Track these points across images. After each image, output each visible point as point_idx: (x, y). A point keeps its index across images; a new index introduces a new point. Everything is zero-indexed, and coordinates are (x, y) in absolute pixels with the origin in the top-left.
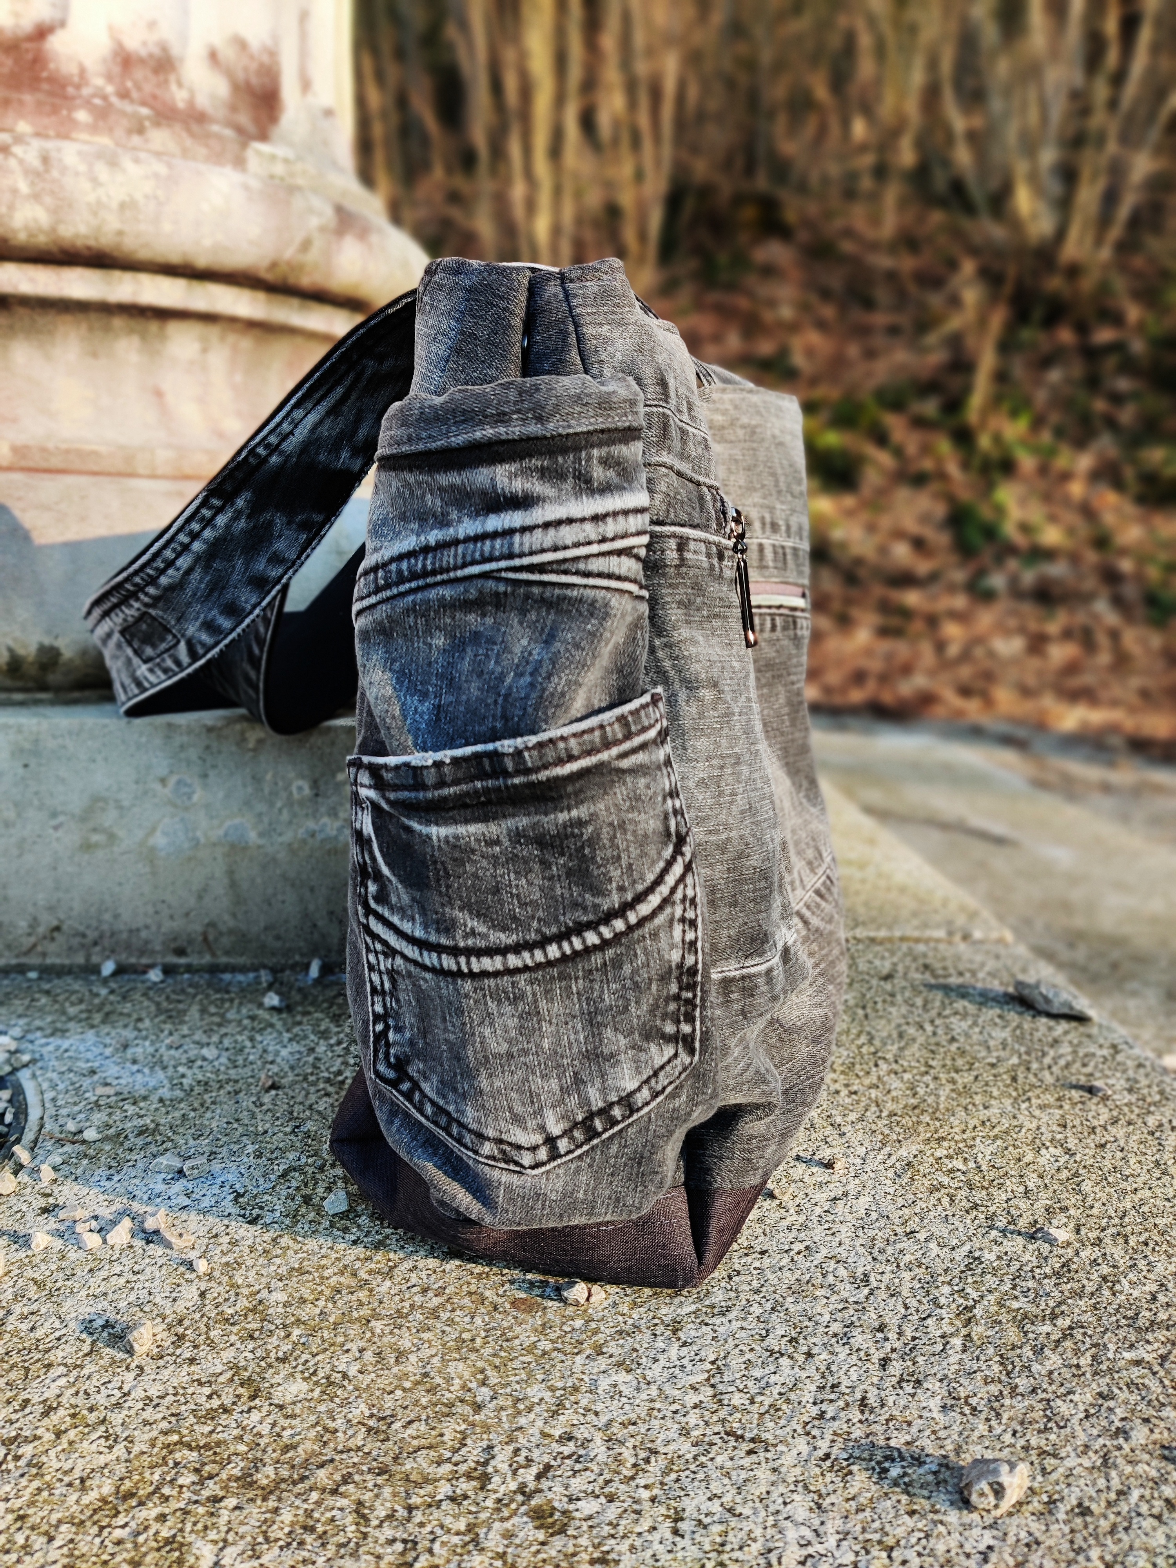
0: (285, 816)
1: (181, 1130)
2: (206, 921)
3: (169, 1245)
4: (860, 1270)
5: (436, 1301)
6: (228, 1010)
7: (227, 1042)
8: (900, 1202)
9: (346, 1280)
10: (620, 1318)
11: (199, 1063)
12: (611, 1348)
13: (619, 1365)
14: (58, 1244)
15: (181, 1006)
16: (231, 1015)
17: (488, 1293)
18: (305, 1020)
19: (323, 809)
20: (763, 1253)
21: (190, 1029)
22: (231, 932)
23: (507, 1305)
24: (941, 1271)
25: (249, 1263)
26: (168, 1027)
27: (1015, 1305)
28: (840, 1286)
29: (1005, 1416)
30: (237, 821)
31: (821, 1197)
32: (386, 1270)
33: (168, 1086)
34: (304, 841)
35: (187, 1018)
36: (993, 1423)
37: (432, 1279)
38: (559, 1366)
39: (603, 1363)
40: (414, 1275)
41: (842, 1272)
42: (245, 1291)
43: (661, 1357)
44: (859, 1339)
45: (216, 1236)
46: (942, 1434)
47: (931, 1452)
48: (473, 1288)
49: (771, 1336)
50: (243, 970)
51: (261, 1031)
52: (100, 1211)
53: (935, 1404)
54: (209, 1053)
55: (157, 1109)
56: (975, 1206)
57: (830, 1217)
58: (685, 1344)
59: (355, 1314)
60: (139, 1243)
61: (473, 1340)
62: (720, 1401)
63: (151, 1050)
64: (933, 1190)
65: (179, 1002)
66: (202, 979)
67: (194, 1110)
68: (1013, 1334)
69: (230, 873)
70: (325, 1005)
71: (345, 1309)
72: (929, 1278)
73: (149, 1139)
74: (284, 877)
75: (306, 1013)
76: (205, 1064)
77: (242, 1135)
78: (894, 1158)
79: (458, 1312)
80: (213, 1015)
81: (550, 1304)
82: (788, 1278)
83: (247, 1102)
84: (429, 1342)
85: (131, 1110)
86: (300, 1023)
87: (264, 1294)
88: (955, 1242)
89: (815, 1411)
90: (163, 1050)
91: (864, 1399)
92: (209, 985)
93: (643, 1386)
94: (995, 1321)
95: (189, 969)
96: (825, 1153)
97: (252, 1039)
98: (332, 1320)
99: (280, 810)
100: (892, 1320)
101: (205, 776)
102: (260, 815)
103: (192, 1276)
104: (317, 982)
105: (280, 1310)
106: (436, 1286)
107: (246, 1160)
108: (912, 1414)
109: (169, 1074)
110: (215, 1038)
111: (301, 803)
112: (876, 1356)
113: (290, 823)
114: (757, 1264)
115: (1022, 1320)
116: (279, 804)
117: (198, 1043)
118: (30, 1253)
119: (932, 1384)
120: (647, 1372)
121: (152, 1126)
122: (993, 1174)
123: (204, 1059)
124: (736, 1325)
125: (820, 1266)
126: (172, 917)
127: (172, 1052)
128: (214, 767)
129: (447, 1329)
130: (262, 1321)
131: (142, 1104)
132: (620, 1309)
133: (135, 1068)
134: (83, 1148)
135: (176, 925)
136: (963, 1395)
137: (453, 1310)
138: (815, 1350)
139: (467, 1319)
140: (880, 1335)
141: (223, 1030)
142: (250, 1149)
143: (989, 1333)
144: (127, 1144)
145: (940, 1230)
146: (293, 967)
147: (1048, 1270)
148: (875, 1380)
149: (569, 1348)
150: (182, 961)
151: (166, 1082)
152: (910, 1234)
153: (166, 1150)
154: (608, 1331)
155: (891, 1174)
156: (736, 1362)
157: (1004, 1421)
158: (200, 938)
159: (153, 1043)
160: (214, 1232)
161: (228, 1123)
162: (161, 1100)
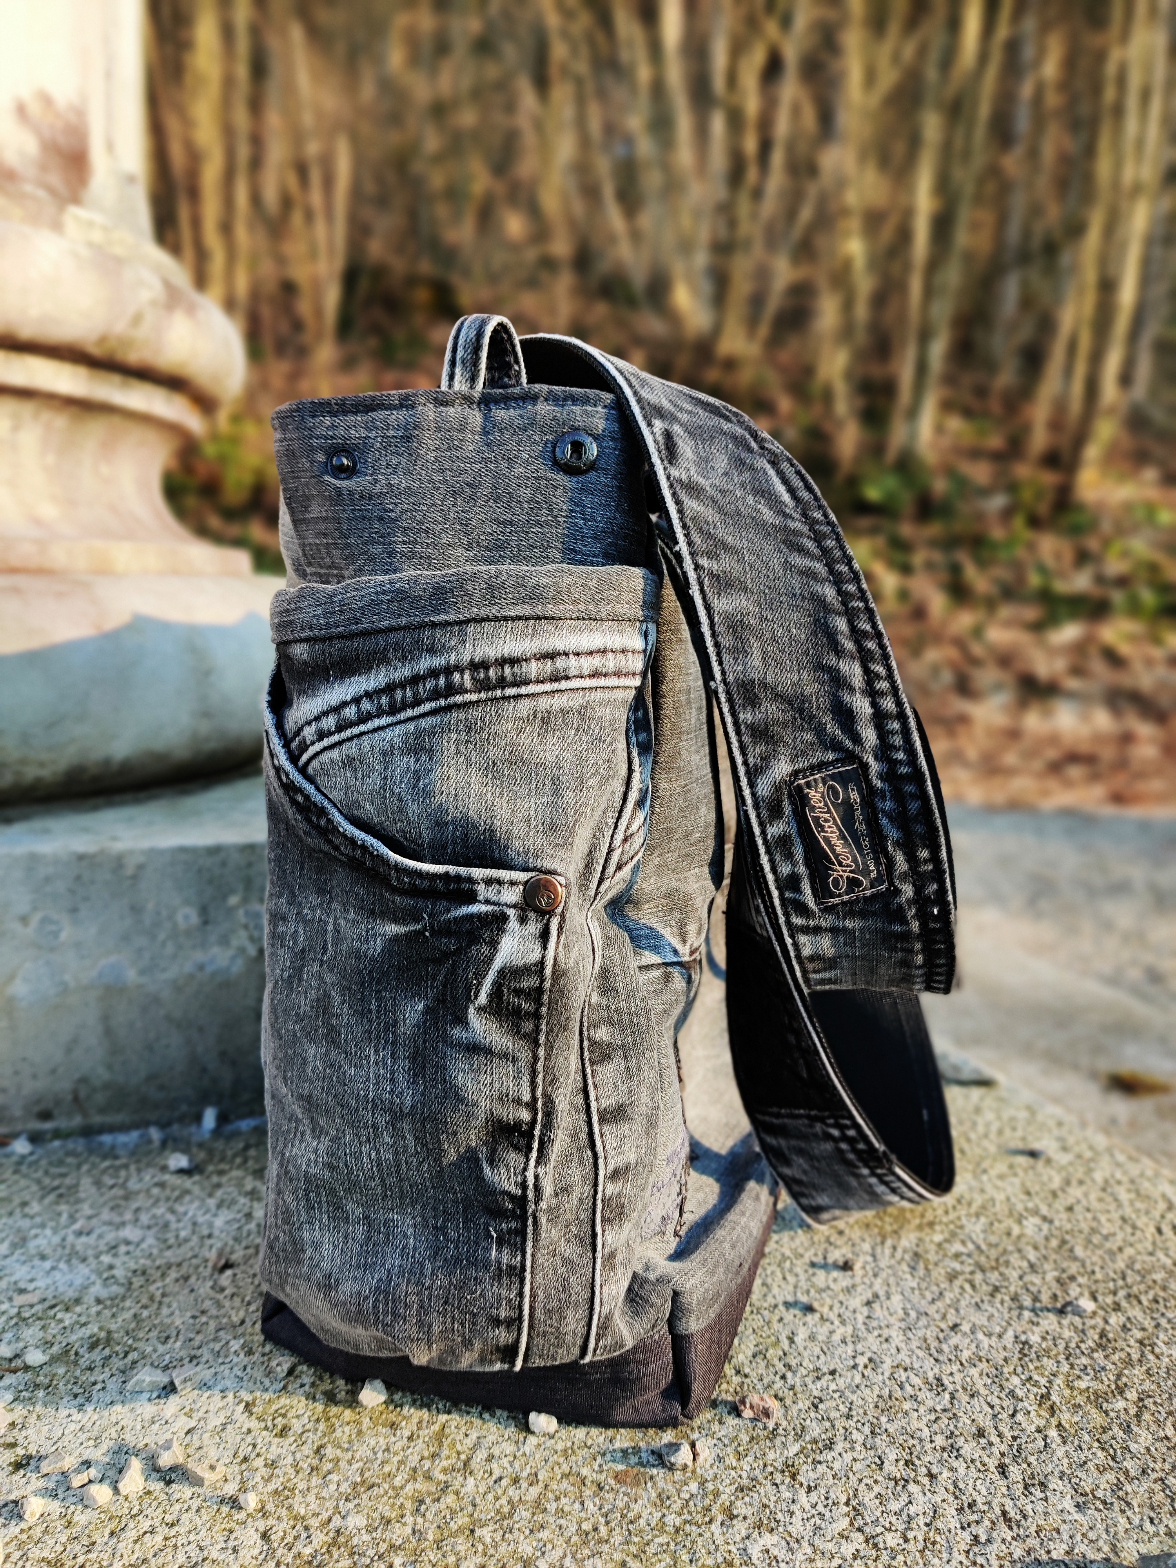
0: (170, 949)
1: (141, 1335)
2: (77, 1076)
3: (198, 1482)
4: (930, 1375)
5: (535, 1491)
6: (127, 1180)
7: (144, 1218)
8: (929, 1296)
9: (421, 1486)
10: (733, 1473)
11: (123, 1249)
12: (740, 1508)
13: (759, 1526)
14: (55, 1506)
15: (68, 1181)
16: (133, 1185)
17: (585, 1471)
18: (224, 1179)
19: (213, 938)
20: (833, 1373)
21: (92, 1207)
22: (106, 1086)
23: (612, 1482)
24: (1001, 1362)
25: (302, 1486)
26: (64, 1208)
27: (1083, 1385)
28: (921, 1396)
29: (1135, 1503)
30: (113, 959)
31: (856, 1302)
32: (460, 1465)
33: (99, 1282)
34: (191, 976)
35: (82, 1195)
36: (1129, 1513)
37: (517, 1464)
38: (699, 1540)
39: (741, 1528)
40: (494, 1465)
41: (916, 1381)
42: (314, 1522)
43: (793, 1507)
44: (969, 1449)
45: (246, 1459)
46: (1092, 1535)
47: (1093, 1557)
48: (565, 1468)
49: (886, 1463)
50: (123, 1128)
51: (178, 1199)
52: (88, 1454)
53: (1068, 1504)
54: (129, 1233)
55: (99, 1313)
56: (996, 1289)
57: (875, 1324)
58: (809, 1490)
59: (454, 1526)
60: (157, 1486)
61: (596, 1529)
62: (875, 1545)
63: (56, 1240)
64: (952, 1277)
65: (63, 1175)
66: (79, 1144)
67: (145, 1307)
68: (1097, 1418)
69: (105, 1019)
70: (238, 1160)
71: (439, 1520)
72: (994, 1372)
73: (107, 1352)
74: (168, 1018)
75: (221, 1173)
76: (131, 1248)
77: (218, 1330)
78: (900, 1251)
79: (563, 1501)
80: (112, 1187)
81: (655, 1471)
82: (871, 1396)
83: (205, 1289)
84: (551, 1541)
85: (68, 1319)
86: (218, 1186)
87: (337, 1522)
88: (998, 1329)
89: (966, 1536)
90: (71, 1238)
91: (1004, 1513)
92: (91, 1151)
93: (795, 1546)
94: (1075, 1405)
95: (57, 1134)
96: (836, 1255)
97: (172, 1211)
98: (430, 1537)
99: (164, 944)
100: (987, 1423)
101: (74, 910)
102: (140, 950)
103: (242, 1516)
104: (217, 1132)
105: (366, 1537)
106: (524, 1474)
107: (236, 1360)
108: (1055, 1520)
109: (93, 1266)
110: (128, 1216)
111: (188, 933)
112: (992, 1464)
113: (175, 957)
114: (833, 1387)
115: (1098, 1399)
116: (162, 936)
117: (110, 1223)
118: (23, 1525)
119: (1054, 1483)
120: (789, 1528)
121: (103, 1335)
122: (993, 1253)
123: (128, 1243)
124: (848, 1457)
125: (892, 1377)
126: (34, 1077)
127: (84, 1239)
128: (86, 899)
129: (562, 1522)
130: (352, 1554)
131: (78, 1309)
132: (728, 1462)
133: (48, 1265)
134: (28, 1376)
135: (41, 1085)
136: (1088, 1490)
137: (557, 1499)
138: (935, 1470)
139: (577, 1506)
140: (983, 1441)
141: (135, 1205)
142: (235, 1345)
143: (1076, 1419)
144: (83, 1362)
145: (980, 1319)
146: (181, 1119)
147: (1090, 1343)
148: (1004, 1490)
149: (698, 1518)
150: (48, 1126)
151: (93, 1277)
152: (955, 1327)
153: (135, 1362)
154: (728, 1490)
155: (905, 1267)
156: (868, 1498)
157: (1137, 1510)
158: (70, 1097)
159: (55, 1231)
160: (241, 1455)
161: (194, 1317)
162: (99, 1301)
